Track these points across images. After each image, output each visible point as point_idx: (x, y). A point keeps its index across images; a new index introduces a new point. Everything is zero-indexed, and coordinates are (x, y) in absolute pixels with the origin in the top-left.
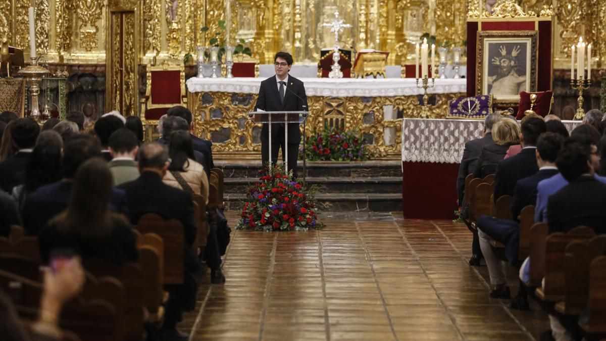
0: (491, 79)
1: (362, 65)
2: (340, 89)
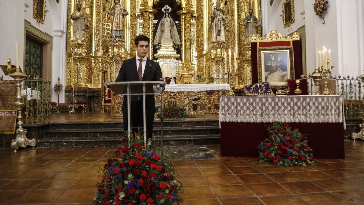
0: (267, 74)
1: (183, 79)
2: (174, 89)
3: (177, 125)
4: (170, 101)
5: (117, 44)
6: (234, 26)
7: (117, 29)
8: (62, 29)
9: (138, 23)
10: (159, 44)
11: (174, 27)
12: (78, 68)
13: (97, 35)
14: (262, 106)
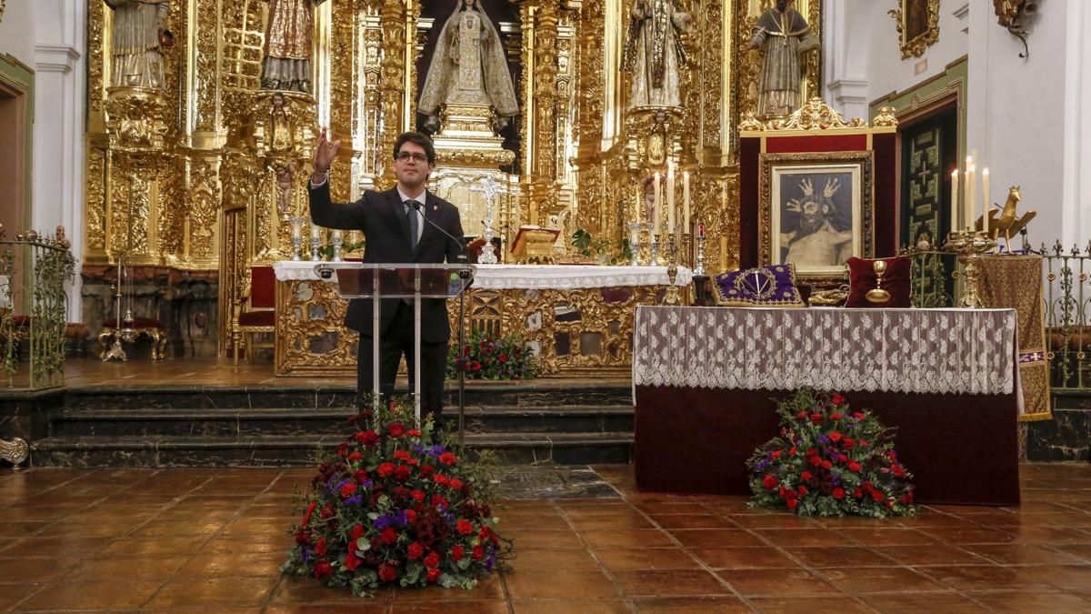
0: (786, 239)
1: (524, 246)
2: (494, 278)
3: (503, 399)
4: (478, 321)
5: (286, 109)
6: (719, 46)
7: (284, 54)
8: (69, 42)
9: (362, 30)
10: (437, 111)
11: (493, 48)
12: (131, 192)
13: (202, 68)
14: (763, 338)
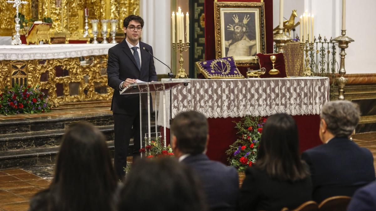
3: (57, 125)
4: (15, 79)
14: (230, 93)
